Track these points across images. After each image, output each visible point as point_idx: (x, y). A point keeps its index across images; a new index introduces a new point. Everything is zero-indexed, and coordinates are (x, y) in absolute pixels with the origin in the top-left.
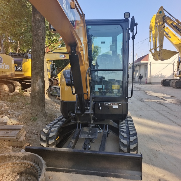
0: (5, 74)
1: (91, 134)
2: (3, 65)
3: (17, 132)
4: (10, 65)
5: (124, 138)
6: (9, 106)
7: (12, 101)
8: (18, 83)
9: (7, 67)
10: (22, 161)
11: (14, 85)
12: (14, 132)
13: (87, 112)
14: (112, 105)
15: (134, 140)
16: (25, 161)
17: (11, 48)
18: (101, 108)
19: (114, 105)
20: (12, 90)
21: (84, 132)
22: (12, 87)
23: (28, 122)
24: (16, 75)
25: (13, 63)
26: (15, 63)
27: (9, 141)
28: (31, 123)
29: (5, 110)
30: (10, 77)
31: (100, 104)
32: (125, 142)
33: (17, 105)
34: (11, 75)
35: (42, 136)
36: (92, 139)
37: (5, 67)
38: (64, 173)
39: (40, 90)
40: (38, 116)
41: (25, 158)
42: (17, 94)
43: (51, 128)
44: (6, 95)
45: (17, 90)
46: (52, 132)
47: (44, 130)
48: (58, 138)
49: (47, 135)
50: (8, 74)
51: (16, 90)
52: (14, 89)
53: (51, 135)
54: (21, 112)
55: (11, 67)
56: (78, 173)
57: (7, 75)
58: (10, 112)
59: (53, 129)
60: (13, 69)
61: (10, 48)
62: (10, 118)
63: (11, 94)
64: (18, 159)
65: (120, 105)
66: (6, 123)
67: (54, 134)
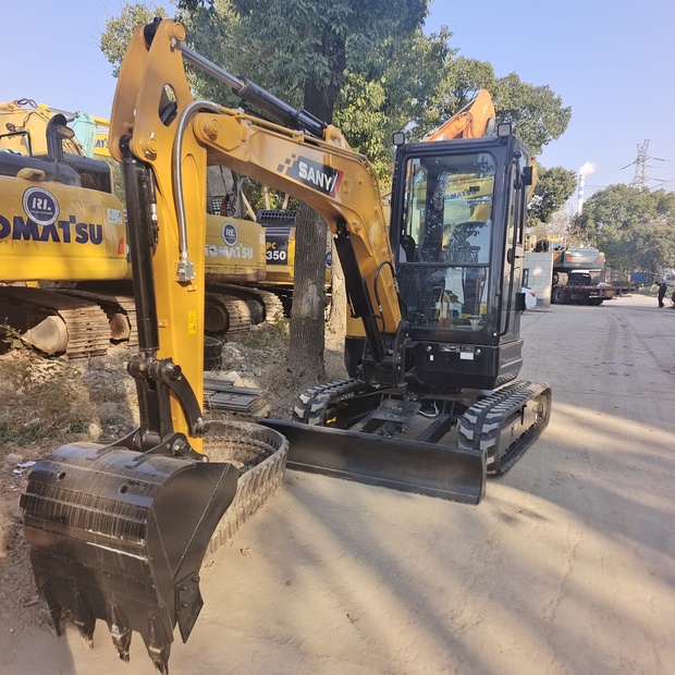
0: (241, 272)
1: (400, 414)
2: (238, 248)
3: (251, 399)
4: (256, 247)
5: (469, 425)
6: (247, 354)
7: (254, 344)
8: (274, 298)
9: (248, 253)
10: (251, 440)
11: (263, 304)
12: (246, 398)
13: (387, 360)
14: (458, 350)
15: (491, 431)
16: (256, 441)
17: (270, 190)
18: (432, 358)
19: (465, 350)
20: (259, 317)
21: (386, 408)
22: (261, 308)
23: (281, 388)
24: (270, 275)
25: (262, 241)
26: (268, 239)
27: (234, 414)
28: (287, 392)
29: (236, 362)
30: (253, 279)
31: (430, 348)
32: (469, 434)
33: (264, 355)
34: (257, 275)
35: (296, 409)
36: (402, 423)
37: (241, 254)
38: (327, 478)
39: (312, 313)
40: (305, 378)
41: (256, 435)
42: (271, 329)
43: (316, 394)
44: (244, 330)
45: (270, 318)
46: (317, 402)
47: (302, 397)
48: (334, 420)
49: (307, 407)
50: (250, 271)
51: (268, 318)
52: (264, 316)
53: (314, 408)
54: (268, 369)
55: (256, 254)
56: (353, 479)
57: (246, 275)
58: (244, 367)
59: (319, 397)
60: (263, 259)
61: (266, 189)
62: (242, 377)
63: (256, 327)
64: (244, 435)
65: (479, 351)
66: (232, 383)
67: (321, 405)
